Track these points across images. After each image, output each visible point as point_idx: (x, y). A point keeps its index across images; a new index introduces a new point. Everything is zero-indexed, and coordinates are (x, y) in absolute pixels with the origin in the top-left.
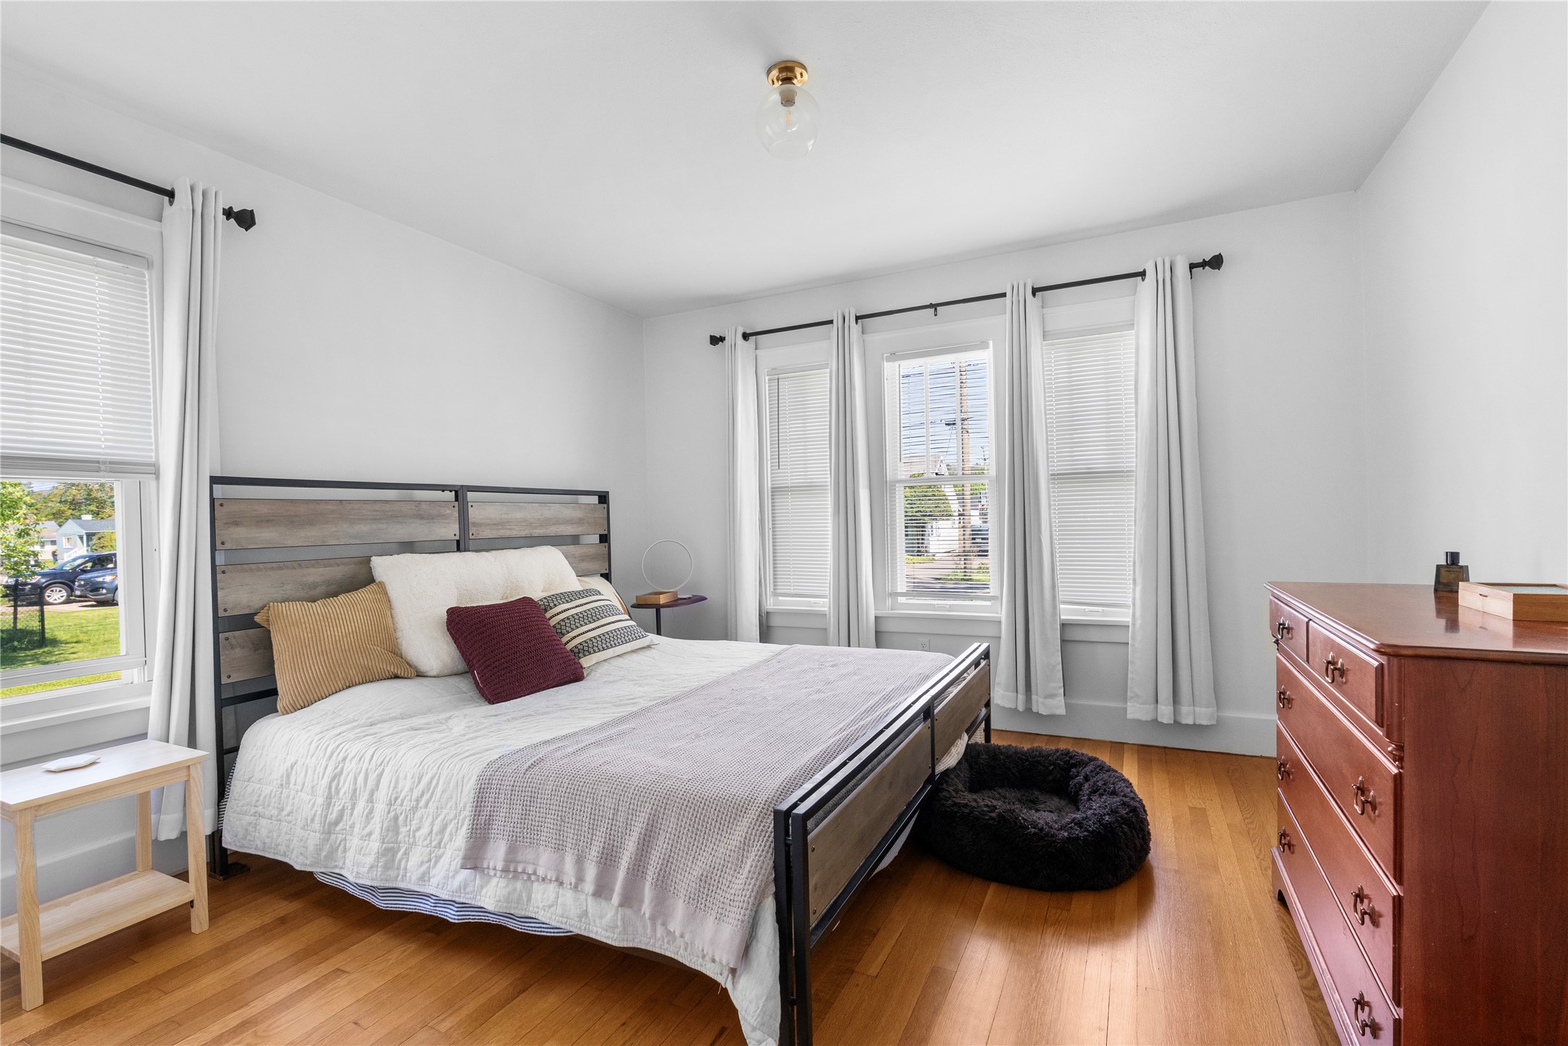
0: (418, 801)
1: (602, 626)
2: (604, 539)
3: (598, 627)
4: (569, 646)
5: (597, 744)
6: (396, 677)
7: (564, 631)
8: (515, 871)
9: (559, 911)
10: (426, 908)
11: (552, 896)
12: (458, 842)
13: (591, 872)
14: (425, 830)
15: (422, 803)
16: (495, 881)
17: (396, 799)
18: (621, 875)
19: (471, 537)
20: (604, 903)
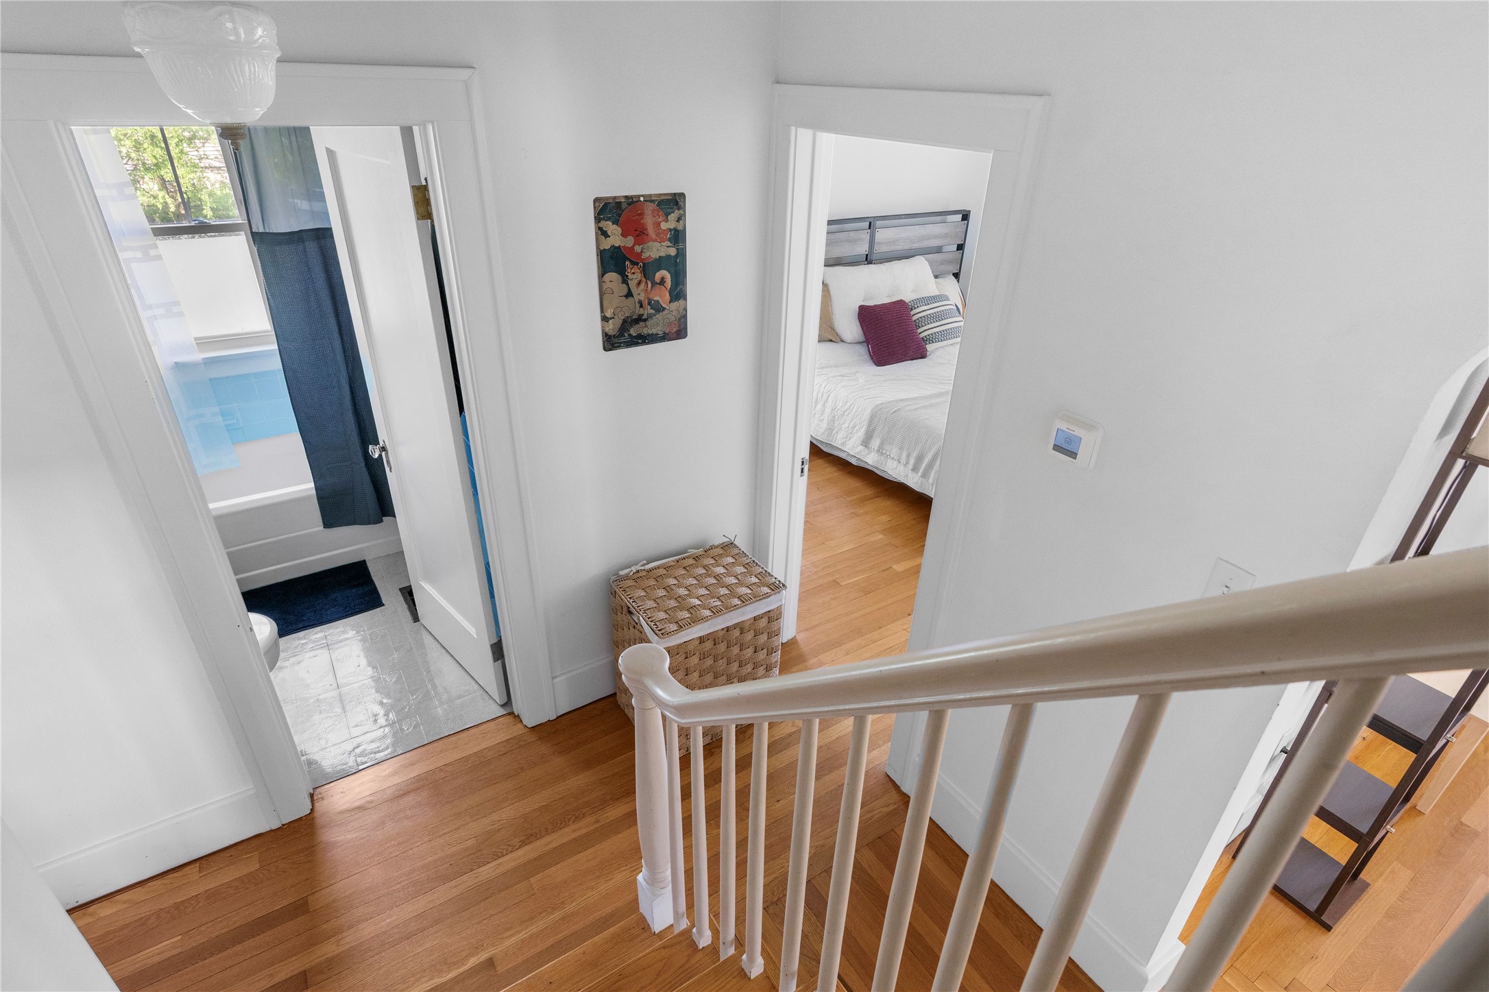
0: (844, 412)
1: (944, 325)
2: (960, 247)
3: (941, 325)
4: (922, 335)
5: (925, 407)
6: (831, 341)
7: (920, 325)
8: (882, 452)
9: (897, 472)
10: (843, 456)
11: (895, 466)
12: (860, 433)
13: (912, 461)
14: (846, 425)
15: (846, 414)
16: (873, 454)
17: (835, 408)
18: (924, 466)
19: (875, 252)
20: (915, 474)
